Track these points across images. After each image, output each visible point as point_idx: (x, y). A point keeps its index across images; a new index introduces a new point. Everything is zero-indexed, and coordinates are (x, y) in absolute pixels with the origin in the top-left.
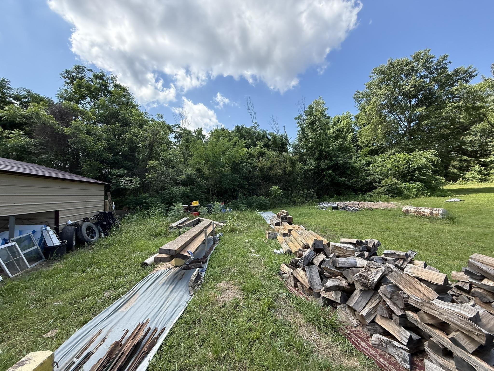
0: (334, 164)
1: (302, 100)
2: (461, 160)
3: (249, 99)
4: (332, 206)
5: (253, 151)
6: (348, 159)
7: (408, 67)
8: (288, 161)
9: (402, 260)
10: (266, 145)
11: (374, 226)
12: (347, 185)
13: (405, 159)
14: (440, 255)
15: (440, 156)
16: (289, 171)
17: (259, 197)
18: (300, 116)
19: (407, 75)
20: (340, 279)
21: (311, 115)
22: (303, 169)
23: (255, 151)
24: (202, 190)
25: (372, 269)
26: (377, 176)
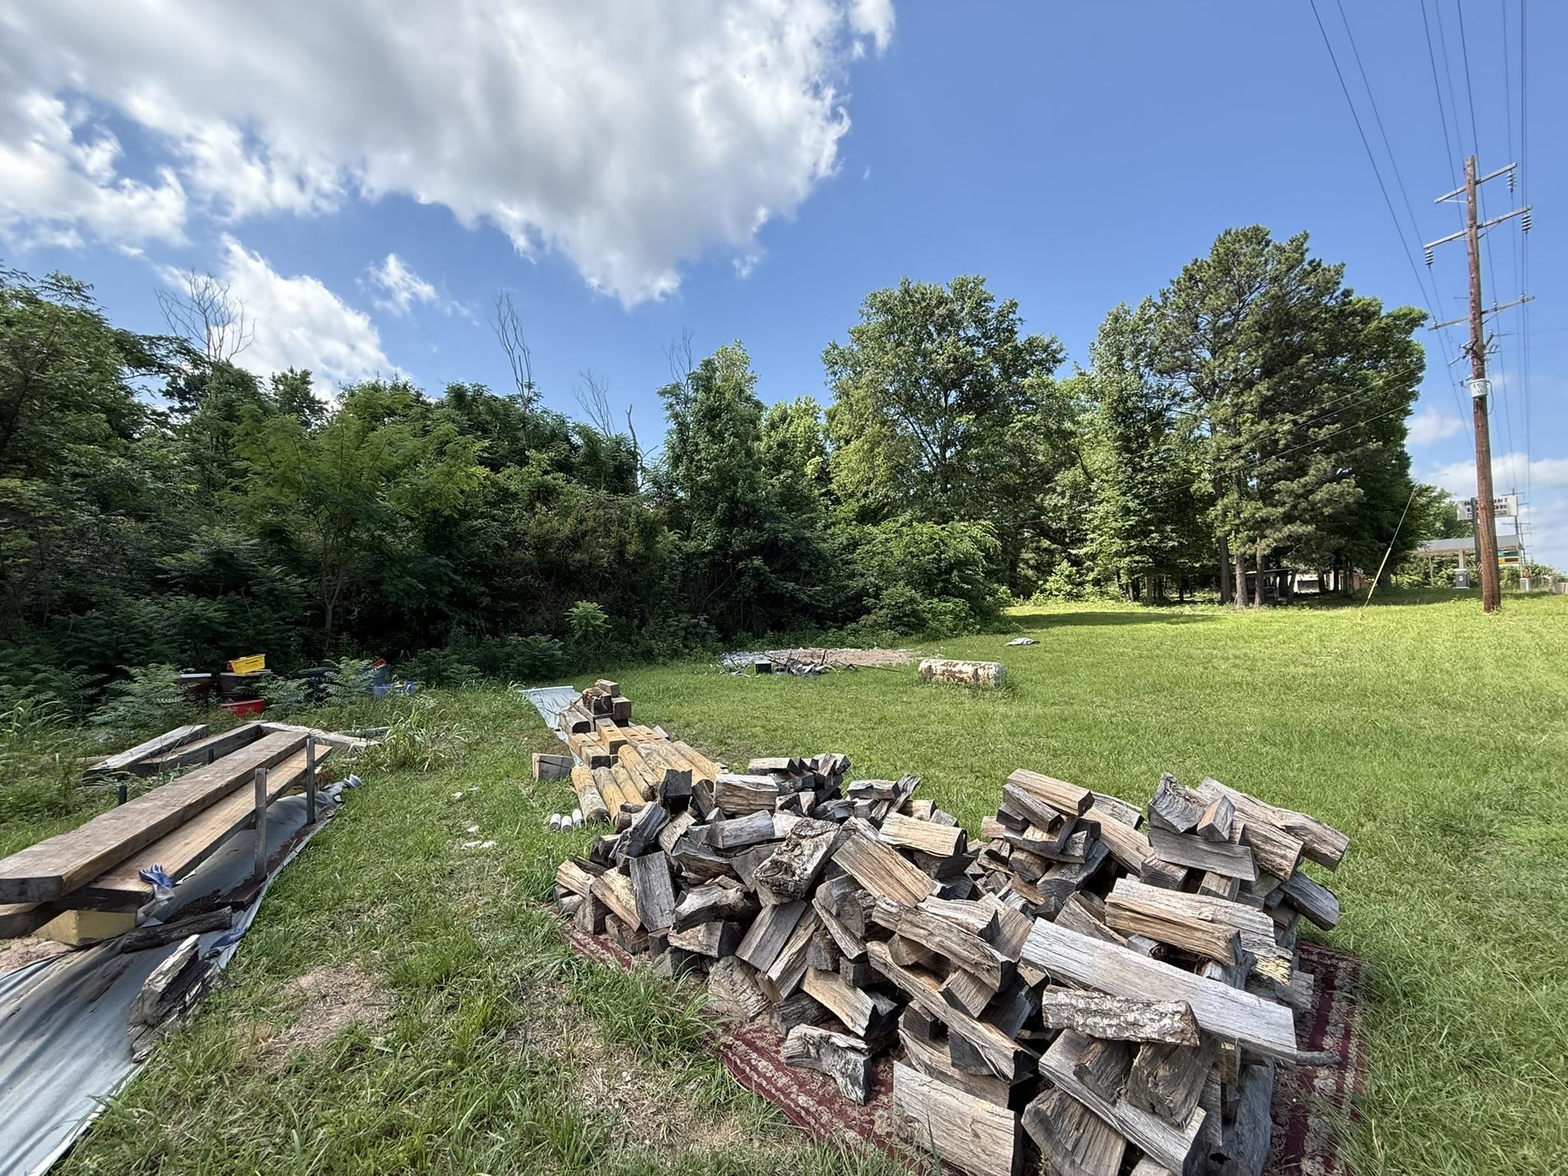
0: (766, 541)
1: (684, 338)
2: (1038, 548)
3: (505, 301)
4: (757, 662)
5: (512, 478)
6: (804, 528)
7: (942, 311)
8: (632, 521)
9: (887, 803)
10: (563, 466)
11: (853, 715)
12: (799, 601)
13: (932, 539)
14: (978, 777)
15: (1000, 537)
16: (636, 554)
17: (527, 636)
18: (677, 386)
19: (941, 329)
20: (722, 883)
21: (708, 389)
22: (679, 549)
23: (522, 481)
24: (285, 613)
25: (803, 842)
26: (873, 579)
